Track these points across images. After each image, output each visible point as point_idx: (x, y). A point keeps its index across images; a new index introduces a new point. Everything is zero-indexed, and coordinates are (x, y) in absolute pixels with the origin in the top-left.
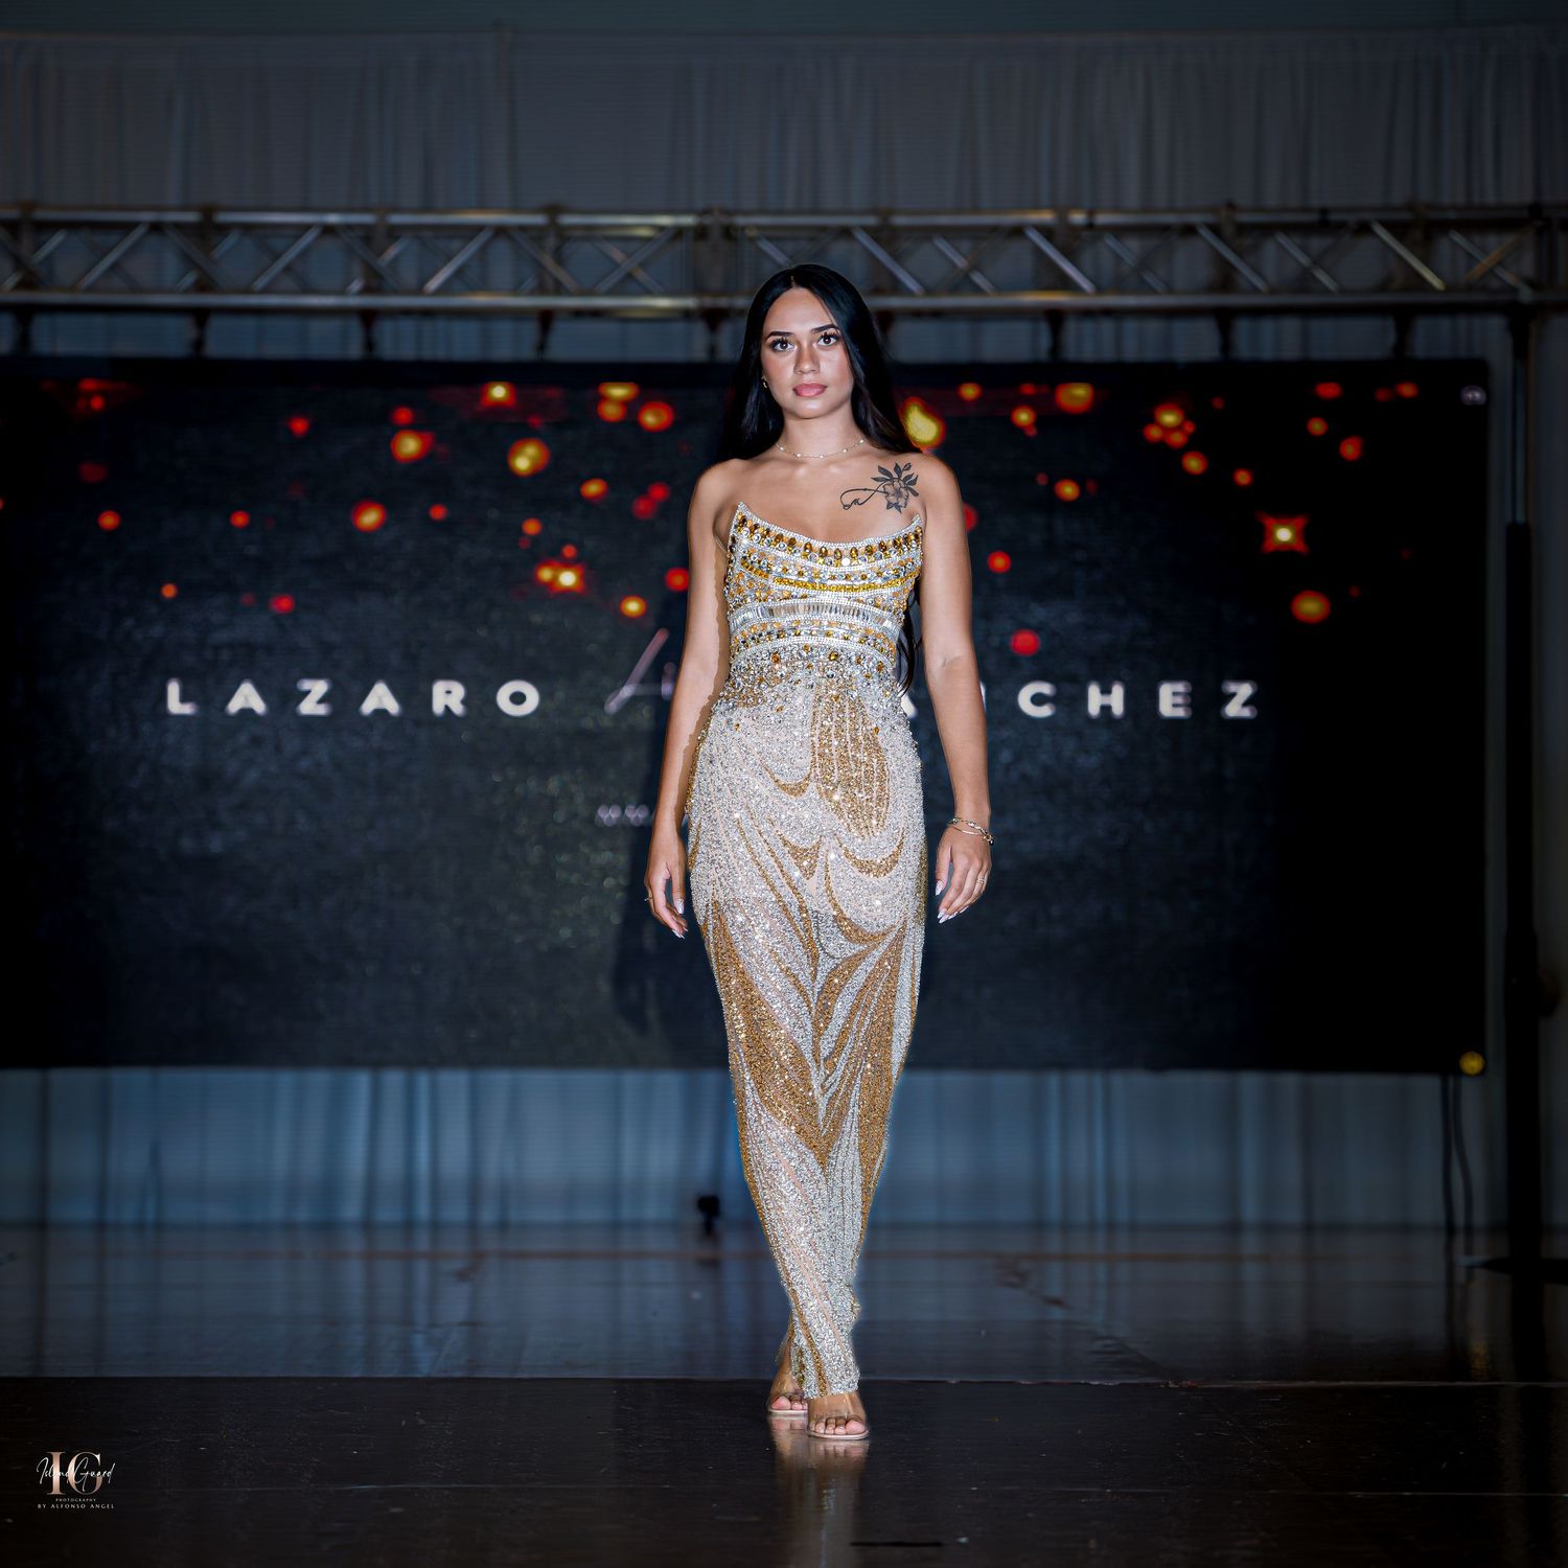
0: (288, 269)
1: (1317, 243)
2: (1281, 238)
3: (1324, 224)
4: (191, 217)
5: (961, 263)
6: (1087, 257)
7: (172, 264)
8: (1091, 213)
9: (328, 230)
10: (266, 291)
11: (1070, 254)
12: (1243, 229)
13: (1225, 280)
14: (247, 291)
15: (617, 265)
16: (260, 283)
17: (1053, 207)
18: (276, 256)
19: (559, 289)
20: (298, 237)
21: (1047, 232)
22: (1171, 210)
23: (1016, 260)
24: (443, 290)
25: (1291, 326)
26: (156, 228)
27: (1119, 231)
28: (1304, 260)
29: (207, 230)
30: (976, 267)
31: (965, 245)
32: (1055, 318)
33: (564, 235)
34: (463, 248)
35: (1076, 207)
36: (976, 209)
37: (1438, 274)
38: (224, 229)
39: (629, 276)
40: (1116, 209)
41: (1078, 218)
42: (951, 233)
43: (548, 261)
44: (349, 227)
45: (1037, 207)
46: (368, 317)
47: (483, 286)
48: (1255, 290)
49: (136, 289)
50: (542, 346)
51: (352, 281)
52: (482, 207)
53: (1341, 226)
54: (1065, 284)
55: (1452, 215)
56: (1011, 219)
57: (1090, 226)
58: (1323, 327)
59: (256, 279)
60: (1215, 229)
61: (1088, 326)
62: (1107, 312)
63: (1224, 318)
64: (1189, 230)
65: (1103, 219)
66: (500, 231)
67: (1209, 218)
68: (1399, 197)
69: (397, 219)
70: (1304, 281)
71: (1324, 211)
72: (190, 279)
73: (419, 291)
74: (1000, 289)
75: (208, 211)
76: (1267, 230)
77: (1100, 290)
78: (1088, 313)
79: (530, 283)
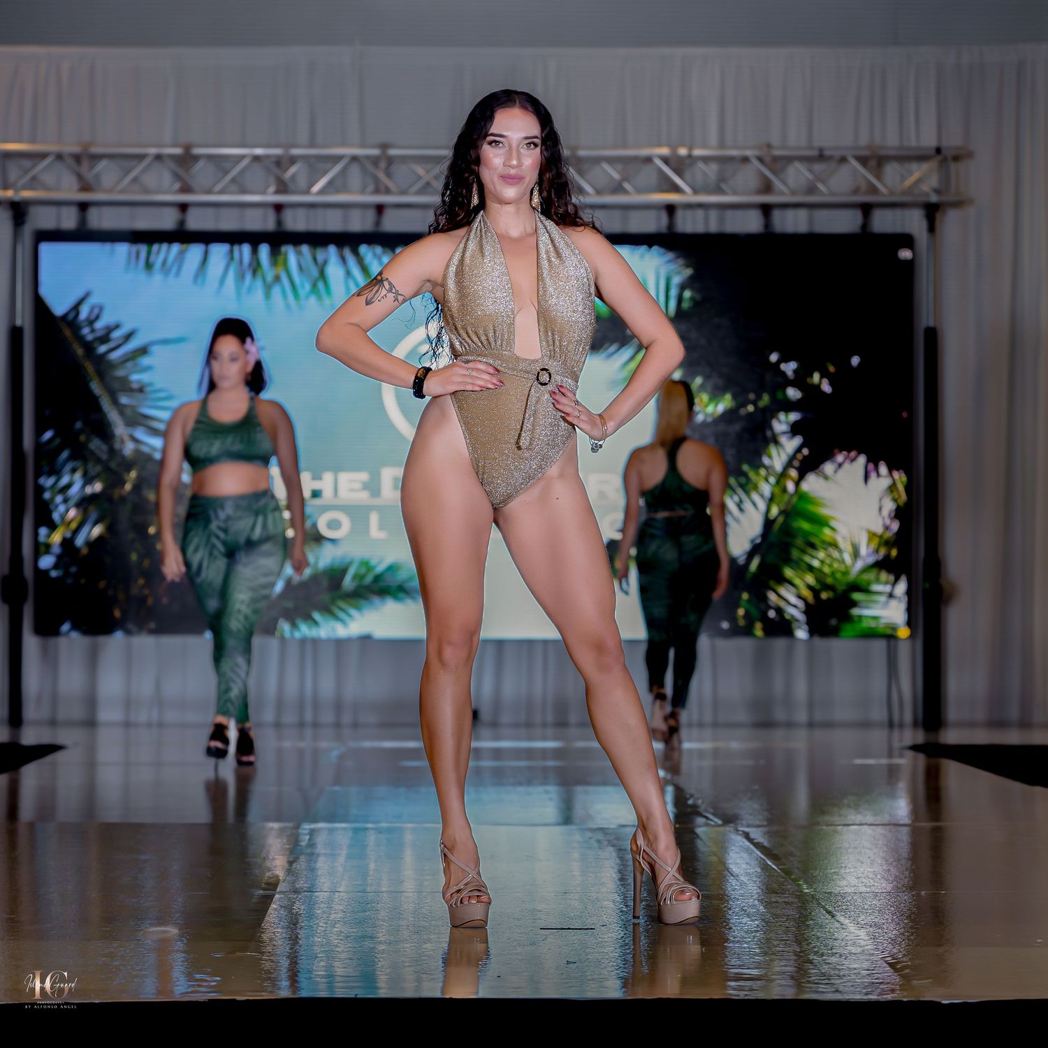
0: (233, 180)
1: (818, 167)
2: (797, 164)
3: (821, 157)
4: (178, 151)
5: (616, 176)
6: (688, 175)
7: (167, 178)
8: (690, 149)
9: (257, 158)
10: (222, 192)
11: (679, 172)
12: (776, 159)
13: (767, 188)
14: (209, 192)
15: (420, 178)
16: (218, 188)
17: (669, 145)
18: (226, 172)
19: (388, 191)
20: (239, 162)
21: (666, 160)
22: (736, 147)
23: (647, 176)
24: (322, 192)
25: (802, 214)
26: (159, 157)
27: (706, 160)
28: (810, 176)
29: (187, 159)
30: (626, 179)
31: (619, 167)
32: (670, 209)
33: (390, 161)
34: (332, 168)
35: (683, 145)
36: (625, 146)
37: (885, 186)
38: (196, 158)
39: (428, 184)
40: (704, 146)
41: (683, 152)
42: (611, 160)
43: (382, 176)
44: (268, 156)
45: (660, 145)
46: (278, 208)
47: (344, 189)
48: (782, 193)
49: (147, 191)
50: (378, 223)
51: (269, 187)
52: (344, 144)
53: (830, 158)
54: (676, 189)
55: (892, 153)
56: (645, 152)
57: (690, 156)
58: (821, 215)
59: (215, 185)
60: (761, 160)
61: (689, 213)
62: (700, 206)
63: (766, 209)
64: (745, 160)
65: (697, 152)
66: (354, 159)
67: (757, 153)
68: (864, 140)
69: (295, 152)
70: (812, 190)
71: (821, 150)
72: (177, 186)
73: (307, 192)
74: (640, 191)
75: (188, 148)
76: (789, 160)
77: (696, 192)
78: (689, 206)
79: (371, 187)
